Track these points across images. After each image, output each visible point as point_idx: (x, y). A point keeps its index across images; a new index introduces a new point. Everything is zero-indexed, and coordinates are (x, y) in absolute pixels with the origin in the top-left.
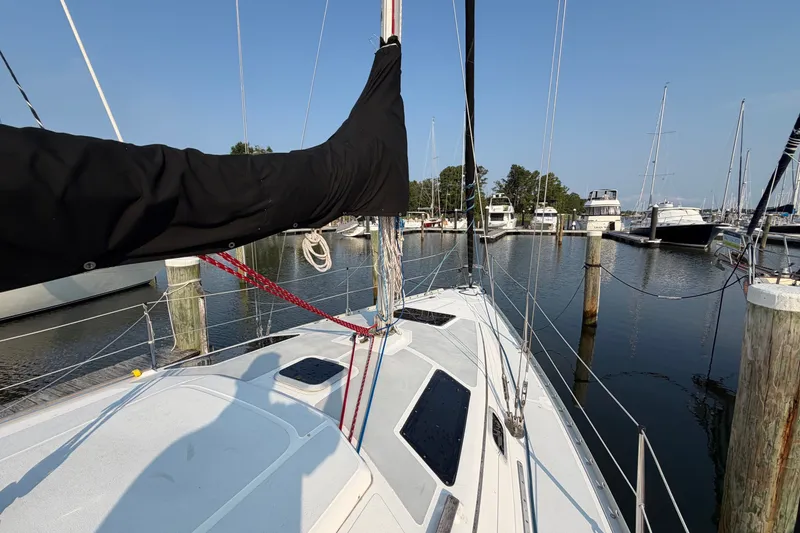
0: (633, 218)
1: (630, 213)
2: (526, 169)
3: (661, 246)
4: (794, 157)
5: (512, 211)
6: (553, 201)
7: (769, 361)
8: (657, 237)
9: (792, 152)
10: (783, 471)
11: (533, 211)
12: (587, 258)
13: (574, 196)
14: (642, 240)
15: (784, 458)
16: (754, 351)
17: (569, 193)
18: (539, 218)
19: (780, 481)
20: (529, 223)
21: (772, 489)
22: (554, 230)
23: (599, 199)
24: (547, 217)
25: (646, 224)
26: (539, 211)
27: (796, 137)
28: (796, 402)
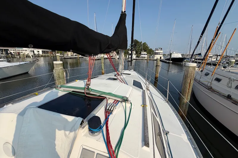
0: (165, 56)
1: (165, 54)
2: (139, 41)
3: (172, 63)
4: (200, 41)
5: (135, 53)
6: (146, 51)
7: (188, 75)
8: (171, 61)
9: (200, 40)
10: (188, 91)
11: (140, 53)
12: (157, 64)
13: (151, 49)
14: (168, 61)
15: (189, 89)
16: (186, 73)
17: (150, 48)
18: (142, 55)
19: (188, 93)
20: (139, 57)
21: (187, 94)
22: (146, 59)
23: (158, 50)
24: (144, 55)
25: (169, 57)
26: (142, 53)
27: (201, 37)
28: (191, 80)
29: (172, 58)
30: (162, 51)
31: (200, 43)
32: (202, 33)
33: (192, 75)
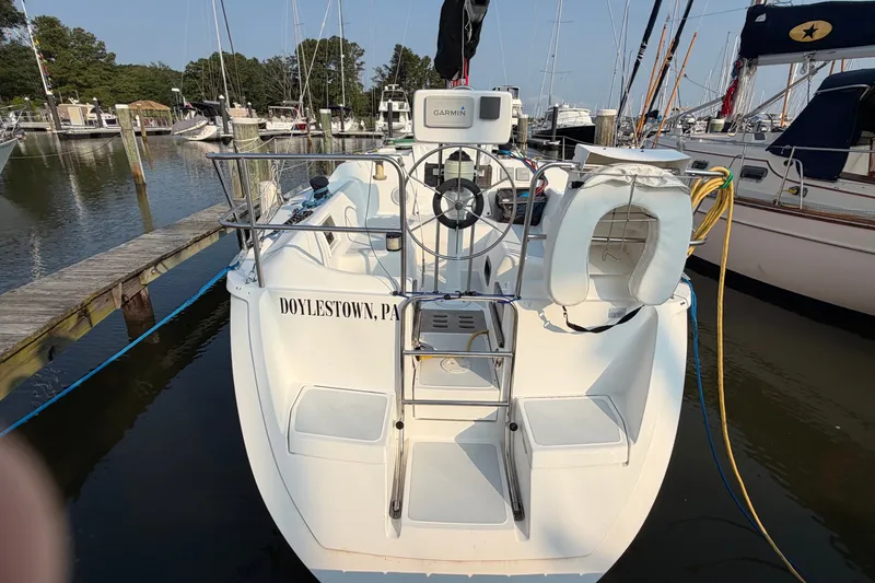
4: (642, 61)
5: (409, 109)
8: (557, 139)
9: (642, 58)
14: (544, 142)
25: (548, 125)
27: (643, 47)
29: (558, 127)
30: (519, 102)
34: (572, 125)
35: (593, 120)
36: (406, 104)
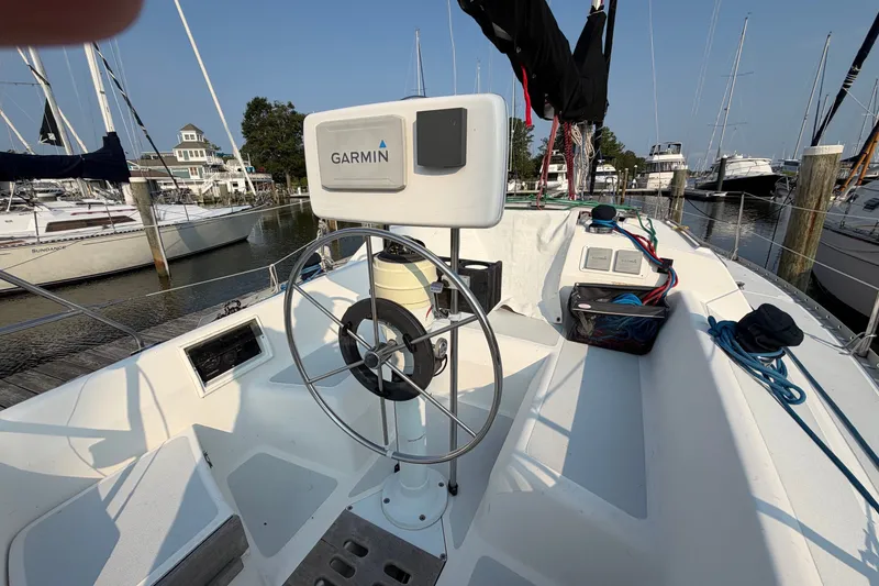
4: (849, 91)
5: (566, 170)
6: (611, 159)
7: (809, 184)
8: (723, 190)
9: (848, 87)
10: (809, 238)
14: (708, 194)
15: (811, 231)
17: (624, 151)
18: (599, 177)
19: (807, 243)
21: (804, 247)
22: (614, 189)
23: (661, 153)
24: (607, 176)
25: (714, 177)
26: (598, 170)
27: (852, 73)
28: (820, 200)
29: (725, 179)
30: (680, 157)
31: (845, 99)
32: (859, 61)
33: (826, 183)
34: (744, 175)
35: (773, 169)
36: (565, 166)
